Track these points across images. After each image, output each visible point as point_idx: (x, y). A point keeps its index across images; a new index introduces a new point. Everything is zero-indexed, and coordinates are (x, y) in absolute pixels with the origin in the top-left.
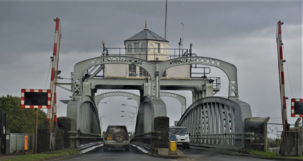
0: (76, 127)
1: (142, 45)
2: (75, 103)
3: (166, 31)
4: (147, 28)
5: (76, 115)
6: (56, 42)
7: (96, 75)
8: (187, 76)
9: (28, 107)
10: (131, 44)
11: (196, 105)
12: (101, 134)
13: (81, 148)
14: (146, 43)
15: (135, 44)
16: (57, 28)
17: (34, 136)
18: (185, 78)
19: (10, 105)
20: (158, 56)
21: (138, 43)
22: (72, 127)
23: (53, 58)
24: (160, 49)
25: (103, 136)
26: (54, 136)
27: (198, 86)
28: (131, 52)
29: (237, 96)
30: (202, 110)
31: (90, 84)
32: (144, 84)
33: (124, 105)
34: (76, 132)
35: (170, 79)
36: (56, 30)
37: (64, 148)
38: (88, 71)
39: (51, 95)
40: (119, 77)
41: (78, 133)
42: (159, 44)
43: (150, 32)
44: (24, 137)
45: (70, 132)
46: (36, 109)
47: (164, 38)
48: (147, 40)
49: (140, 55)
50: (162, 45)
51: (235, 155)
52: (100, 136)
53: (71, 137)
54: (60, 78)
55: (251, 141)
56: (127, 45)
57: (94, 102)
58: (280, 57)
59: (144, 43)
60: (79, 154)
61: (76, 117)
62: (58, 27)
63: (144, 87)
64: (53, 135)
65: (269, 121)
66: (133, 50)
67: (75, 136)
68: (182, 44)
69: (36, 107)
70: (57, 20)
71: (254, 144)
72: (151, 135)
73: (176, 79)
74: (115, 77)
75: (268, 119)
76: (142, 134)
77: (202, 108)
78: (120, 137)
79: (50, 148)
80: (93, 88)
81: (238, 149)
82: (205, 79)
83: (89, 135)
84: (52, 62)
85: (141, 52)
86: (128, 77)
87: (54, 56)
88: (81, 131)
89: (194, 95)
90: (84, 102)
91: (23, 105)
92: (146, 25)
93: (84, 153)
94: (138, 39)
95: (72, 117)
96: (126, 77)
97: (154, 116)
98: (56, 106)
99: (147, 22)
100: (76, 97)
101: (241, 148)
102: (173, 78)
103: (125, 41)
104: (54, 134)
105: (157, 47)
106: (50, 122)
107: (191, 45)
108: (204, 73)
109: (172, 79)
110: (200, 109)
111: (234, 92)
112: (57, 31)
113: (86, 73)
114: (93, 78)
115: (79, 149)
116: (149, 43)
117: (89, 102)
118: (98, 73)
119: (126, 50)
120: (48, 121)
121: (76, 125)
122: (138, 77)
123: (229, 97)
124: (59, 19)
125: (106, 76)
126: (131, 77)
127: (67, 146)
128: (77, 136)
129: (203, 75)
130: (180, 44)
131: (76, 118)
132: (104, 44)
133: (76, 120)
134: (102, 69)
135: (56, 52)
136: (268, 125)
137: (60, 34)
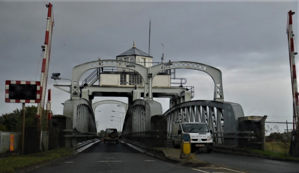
0: (72, 126)
1: (131, 59)
2: (72, 102)
3: (150, 50)
4: (135, 47)
5: (72, 114)
6: (48, 30)
7: (93, 84)
8: (168, 84)
9: (13, 101)
10: (122, 59)
11: (173, 110)
12: (96, 133)
13: (77, 147)
14: (134, 58)
15: (125, 58)
16: (49, 14)
18: (166, 86)
19: (33, 112)
21: (128, 58)
22: (68, 125)
23: (44, 47)
24: (146, 62)
25: (98, 134)
26: (48, 135)
27: (177, 93)
29: (222, 98)
30: (179, 113)
31: (88, 91)
32: (133, 91)
33: (114, 111)
34: (71, 130)
36: (48, 16)
37: (58, 147)
38: (86, 81)
40: (112, 86)
41: (75, 132)
42: (145, 59)
43: (137, 50)
45: (65, 130)
46: (23, 104)
47: (148, 54)
48: (135, 55)
50: (147, 60)
51: (230, 153)
52: (96, 135)
53: (66, 136)
55: (249, 140)
57: (91, 107)
58: (290, 50)
60: (74, 154)
61: (73, 115)
62: (51, 14)
63: (134, 93)
65: (266, 119)
67: (71, 135)
68: (164, 58)
69: (23, 101)
70: (49, 6)
71: (251, 143)
72: (144, 134)
73: (159, 87)
74: (108, 86)
75: (265, 117)
76: (131, 133)
77: (180, 112)
78: (113, 135)
79: (41, 148)
80: (90, 94)
81: (232, 148)
82: (182, 88)
83: (87, 134)
84: (43, 52)
86: (119, 85)
87: (46, 46)
88: (77, 129)
89: (172, 101)
90: (82, 104)
91: (7, 99)
92: (134, 44)
93: (80, 151)
94: (127, 55)
97: (151, 115)
98: (50, 104)
99: (135, 42)
100: (73, 97)
101: (235, 147)
102: (157, 86)
103: (117, 56)
104: (48, 133)
105: (143, 61)
106: (40, 118)
108: (181, 83)
110: (178, 113)
111: (219, 94)
112: (49, 18)
113: (85, 83)
114: (90, 86)
115: (75, 148)
116: (137, 57)
117: (87, 106)
118: (94, 82)
120: (38, 118)
121: (72, 124)
122: (128, 85)
123: (215, 99)
124: (52, 4)
125: (101, 85)
126: (122, 86)
127: (62, 145)
128: (73, 135)
129: (180, 85)
131: (73, 117)
133: (72, 119)
134: (98, 79)
135: (48, 41)
136: (265, 123)
137: (53, 21)
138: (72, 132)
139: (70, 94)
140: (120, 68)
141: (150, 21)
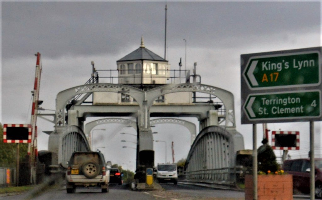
0: (58, 161)
1: (136, 66)
2: (58, 135)
4: (143, 46)
5: (57, 149)
6: (37, 77)
7: (84, 101)
8: (188, 101)
9: (9, 141)
10: (125, 64)
11: (203, 134)
14: (141, 63)
15: (128, 64)
17: (15, 170)
18: (186, 104)
20: (155, 78)
21: (132, 64)
22: (53, 160)
23: (34, 92)
24: (158, 70)
27: (202, 113)
28: (124, 73)
29: (234, 126)
31: (76, 112)
34: (57, 166)
35: (169, 105)
36: (37, 64)
39: (32, 129)
40: (110, 103)
41: (61, 168)
42: (157, 65)
43: (146, 50)
44: (6, 171)
45: (51, 166)
46: (17, 144)
48: (142, 60)
49: (134, 77)
50: (161, 66)
53: (52, 171)
54: (41, 109)
55: (240, 175)
56: (120, 65)
57: (82, 132)
59: (139, 64)
62: (39, 62)
64: (34, 169)
66: (127, 72)
67: (57, 170)
69: (17, 141)
70: (38, 55)
73: (176, 104)
74: (105, 104)
79: (31, 182)
80: (81, 116)
81: (230, 184)
82: (211, 104)
84: (33, 96)
85: (136, 74)
86: (120, 102)
88: (63, 165)
90: (69, 133)
91: (5, 140)
94: (131, 59)
95: (53, 151)
96: (118, 102)
98: (37, 140)
99: (143, 39)
100: (58, 129)
103: (118, 61)
105: (155, 68)
106: (31, 156)
107: (195, 64)
108: (210, 98)
109: (172, 105)
111: (232, 122)
112: (38, 66)
113: (73, 99)
114: (80, 105)
116: (145, 63)
117: (76, 133)
118: (86, 98)
119: (119, 72)
120: (29, 156)
121: (58, 159)
122: (131, 103)
124: (40, 53)
125: (95, 102)
126: (124, 103)
128: (59, 170)
129: (208, 100)
130: (180, 64)
131: (58, 152)
132: (93, 65)
133: (58, 154)
134: (91, 94)
135: (37, 86)
137: (41, 68)
138: (58, 168)
139: (54, 125)
140: (122, 78)
141: (166, 6)
